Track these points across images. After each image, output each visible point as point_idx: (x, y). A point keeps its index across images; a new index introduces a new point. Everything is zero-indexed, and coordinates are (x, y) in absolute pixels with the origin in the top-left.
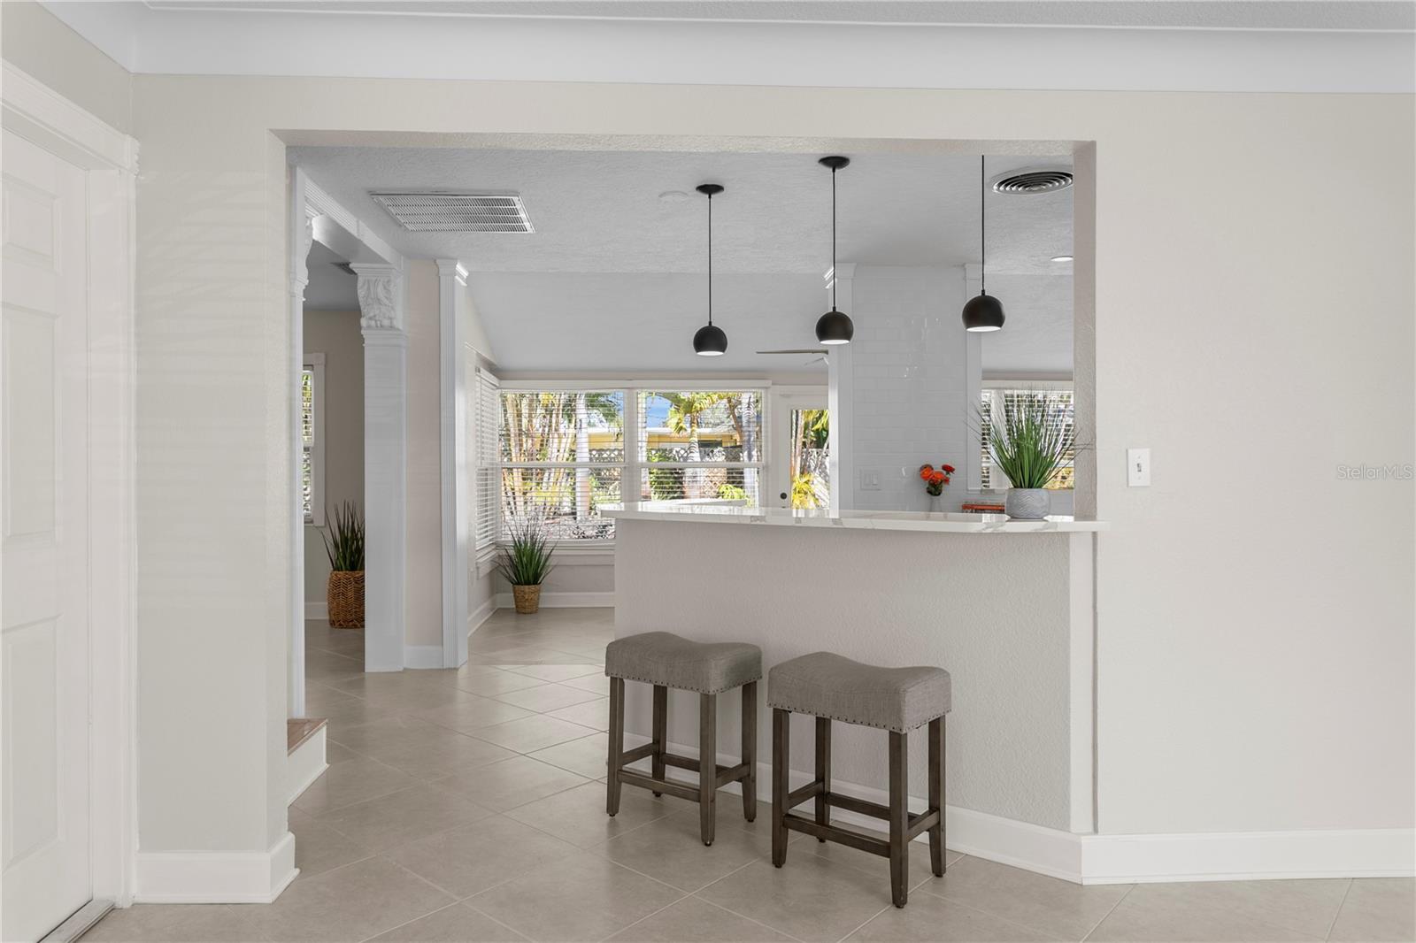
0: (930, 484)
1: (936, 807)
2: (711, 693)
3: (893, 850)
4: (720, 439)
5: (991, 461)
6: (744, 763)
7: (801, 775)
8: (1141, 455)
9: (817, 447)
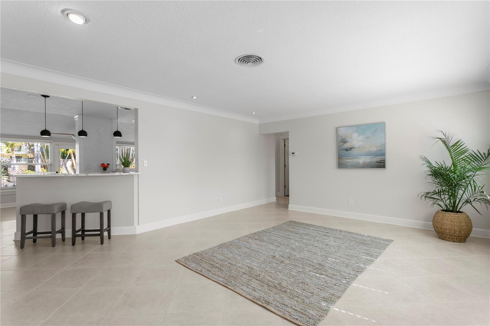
0: (104, 168)
1: (109, 226)
2: (55, 213)
3: (101, 235)
4: (21, 156)
5: (118, 162)
6: (62, 229)
7: (78, 226)
8: (146, 161)
9: (63, 159)
